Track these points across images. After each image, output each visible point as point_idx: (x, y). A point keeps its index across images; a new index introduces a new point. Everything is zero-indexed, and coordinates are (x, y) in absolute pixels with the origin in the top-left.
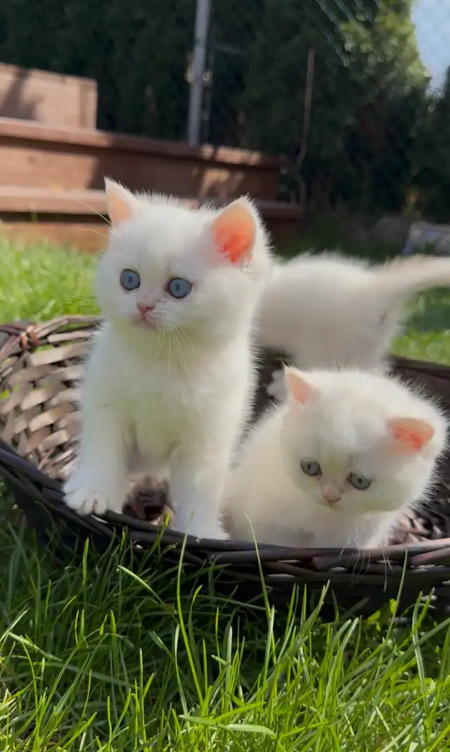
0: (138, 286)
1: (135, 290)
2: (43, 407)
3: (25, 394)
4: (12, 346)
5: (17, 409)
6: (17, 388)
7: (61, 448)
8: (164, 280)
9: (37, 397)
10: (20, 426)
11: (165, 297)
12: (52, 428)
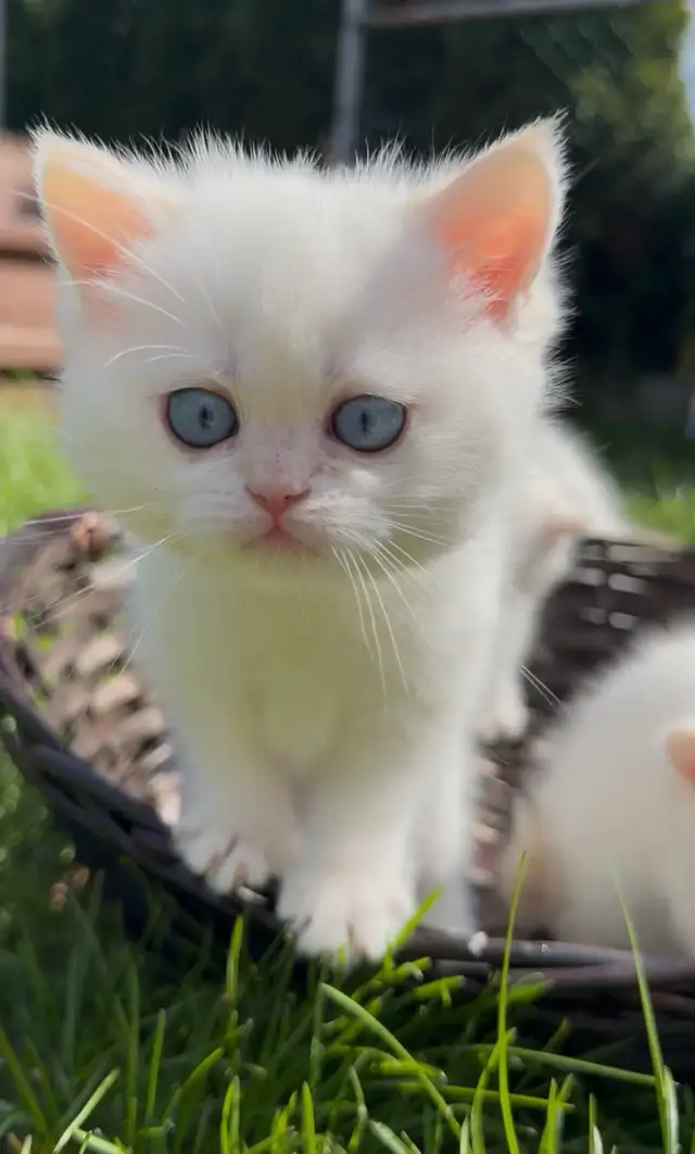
0: (233, 429)
1: (225, 445)
2: (116, 665)
3: (84, 639)
4: (56, 551)
5: (70, 672)
6: (68, 630)
7: (150, 743)
8: (320, 412)
9: (104, 648)
10: (75, 702)
11: (334, 456)
12: (134, 705)
